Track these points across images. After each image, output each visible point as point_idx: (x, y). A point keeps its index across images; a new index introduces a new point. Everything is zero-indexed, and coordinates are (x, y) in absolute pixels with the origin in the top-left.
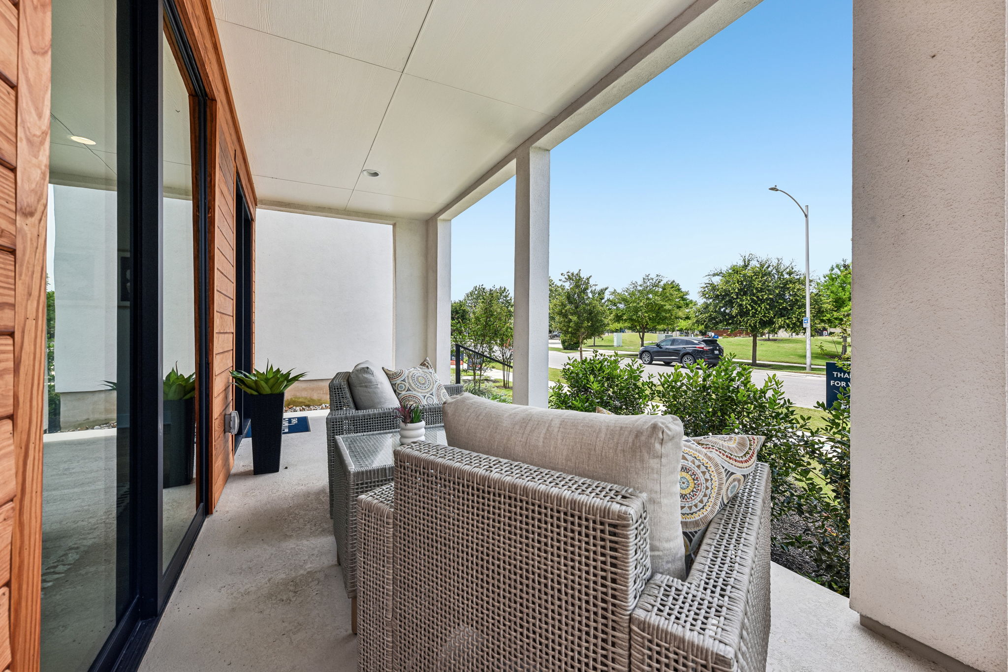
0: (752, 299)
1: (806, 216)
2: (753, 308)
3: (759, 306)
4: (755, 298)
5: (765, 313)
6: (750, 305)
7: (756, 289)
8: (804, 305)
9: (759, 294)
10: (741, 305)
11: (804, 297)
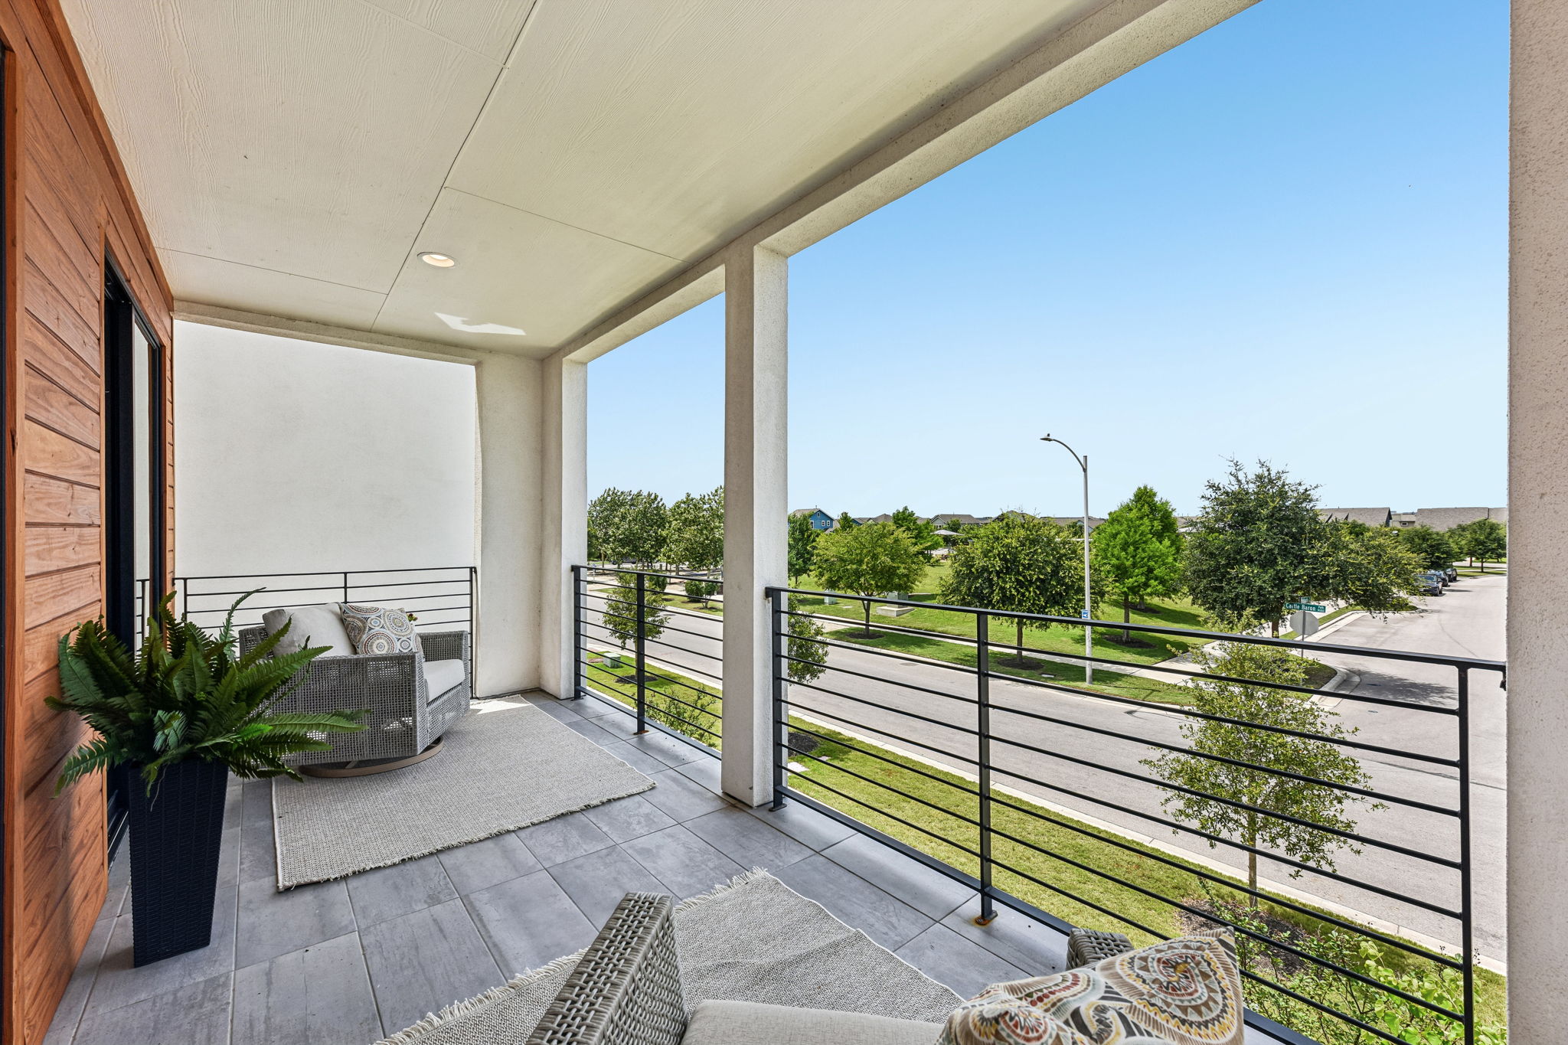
0: (1017, 580)
1: (1085, 470)
2: (1018, 592)
3: (1027, 590)
4: (1021, 578)
5: (1034, 600)
6: (1014, 588)
7: (1023, 565)
8: (1081, 590)
9: (1027, 573)
10: (1004, 588)
11: (1082, 578)
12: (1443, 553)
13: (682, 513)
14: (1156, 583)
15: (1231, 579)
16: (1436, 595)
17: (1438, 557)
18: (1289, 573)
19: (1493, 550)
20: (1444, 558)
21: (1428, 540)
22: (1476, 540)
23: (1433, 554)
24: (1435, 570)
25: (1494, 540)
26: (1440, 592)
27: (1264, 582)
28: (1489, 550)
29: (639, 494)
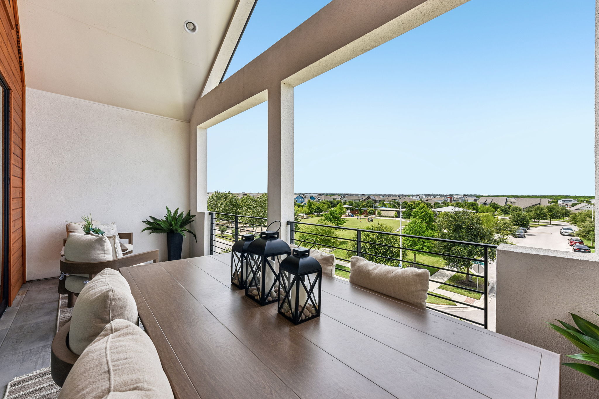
11: (399, 251)
12: (525, 221)
13: (245, 202)
14: (426, 248)
15: (453, 250)
16: (523, 238)
17: (523, 223)
18: (473, 250)
19: (542, 217)
20: (525, 223)
21: (520, 216)
22: (536, 213)
23: (522, 222)
24: (523, 227)
25: (542, 213)
26: (524, 236)
27: (465, 253)
28: (541, 217)
29: (229, 193)
